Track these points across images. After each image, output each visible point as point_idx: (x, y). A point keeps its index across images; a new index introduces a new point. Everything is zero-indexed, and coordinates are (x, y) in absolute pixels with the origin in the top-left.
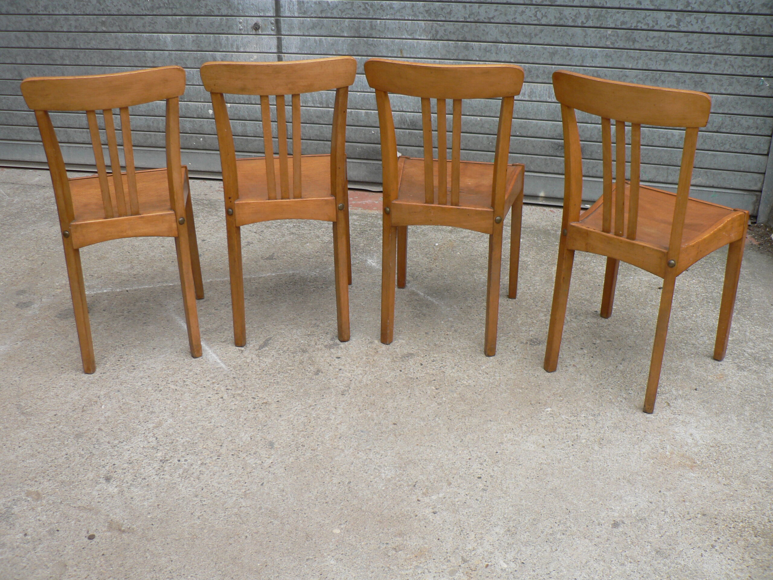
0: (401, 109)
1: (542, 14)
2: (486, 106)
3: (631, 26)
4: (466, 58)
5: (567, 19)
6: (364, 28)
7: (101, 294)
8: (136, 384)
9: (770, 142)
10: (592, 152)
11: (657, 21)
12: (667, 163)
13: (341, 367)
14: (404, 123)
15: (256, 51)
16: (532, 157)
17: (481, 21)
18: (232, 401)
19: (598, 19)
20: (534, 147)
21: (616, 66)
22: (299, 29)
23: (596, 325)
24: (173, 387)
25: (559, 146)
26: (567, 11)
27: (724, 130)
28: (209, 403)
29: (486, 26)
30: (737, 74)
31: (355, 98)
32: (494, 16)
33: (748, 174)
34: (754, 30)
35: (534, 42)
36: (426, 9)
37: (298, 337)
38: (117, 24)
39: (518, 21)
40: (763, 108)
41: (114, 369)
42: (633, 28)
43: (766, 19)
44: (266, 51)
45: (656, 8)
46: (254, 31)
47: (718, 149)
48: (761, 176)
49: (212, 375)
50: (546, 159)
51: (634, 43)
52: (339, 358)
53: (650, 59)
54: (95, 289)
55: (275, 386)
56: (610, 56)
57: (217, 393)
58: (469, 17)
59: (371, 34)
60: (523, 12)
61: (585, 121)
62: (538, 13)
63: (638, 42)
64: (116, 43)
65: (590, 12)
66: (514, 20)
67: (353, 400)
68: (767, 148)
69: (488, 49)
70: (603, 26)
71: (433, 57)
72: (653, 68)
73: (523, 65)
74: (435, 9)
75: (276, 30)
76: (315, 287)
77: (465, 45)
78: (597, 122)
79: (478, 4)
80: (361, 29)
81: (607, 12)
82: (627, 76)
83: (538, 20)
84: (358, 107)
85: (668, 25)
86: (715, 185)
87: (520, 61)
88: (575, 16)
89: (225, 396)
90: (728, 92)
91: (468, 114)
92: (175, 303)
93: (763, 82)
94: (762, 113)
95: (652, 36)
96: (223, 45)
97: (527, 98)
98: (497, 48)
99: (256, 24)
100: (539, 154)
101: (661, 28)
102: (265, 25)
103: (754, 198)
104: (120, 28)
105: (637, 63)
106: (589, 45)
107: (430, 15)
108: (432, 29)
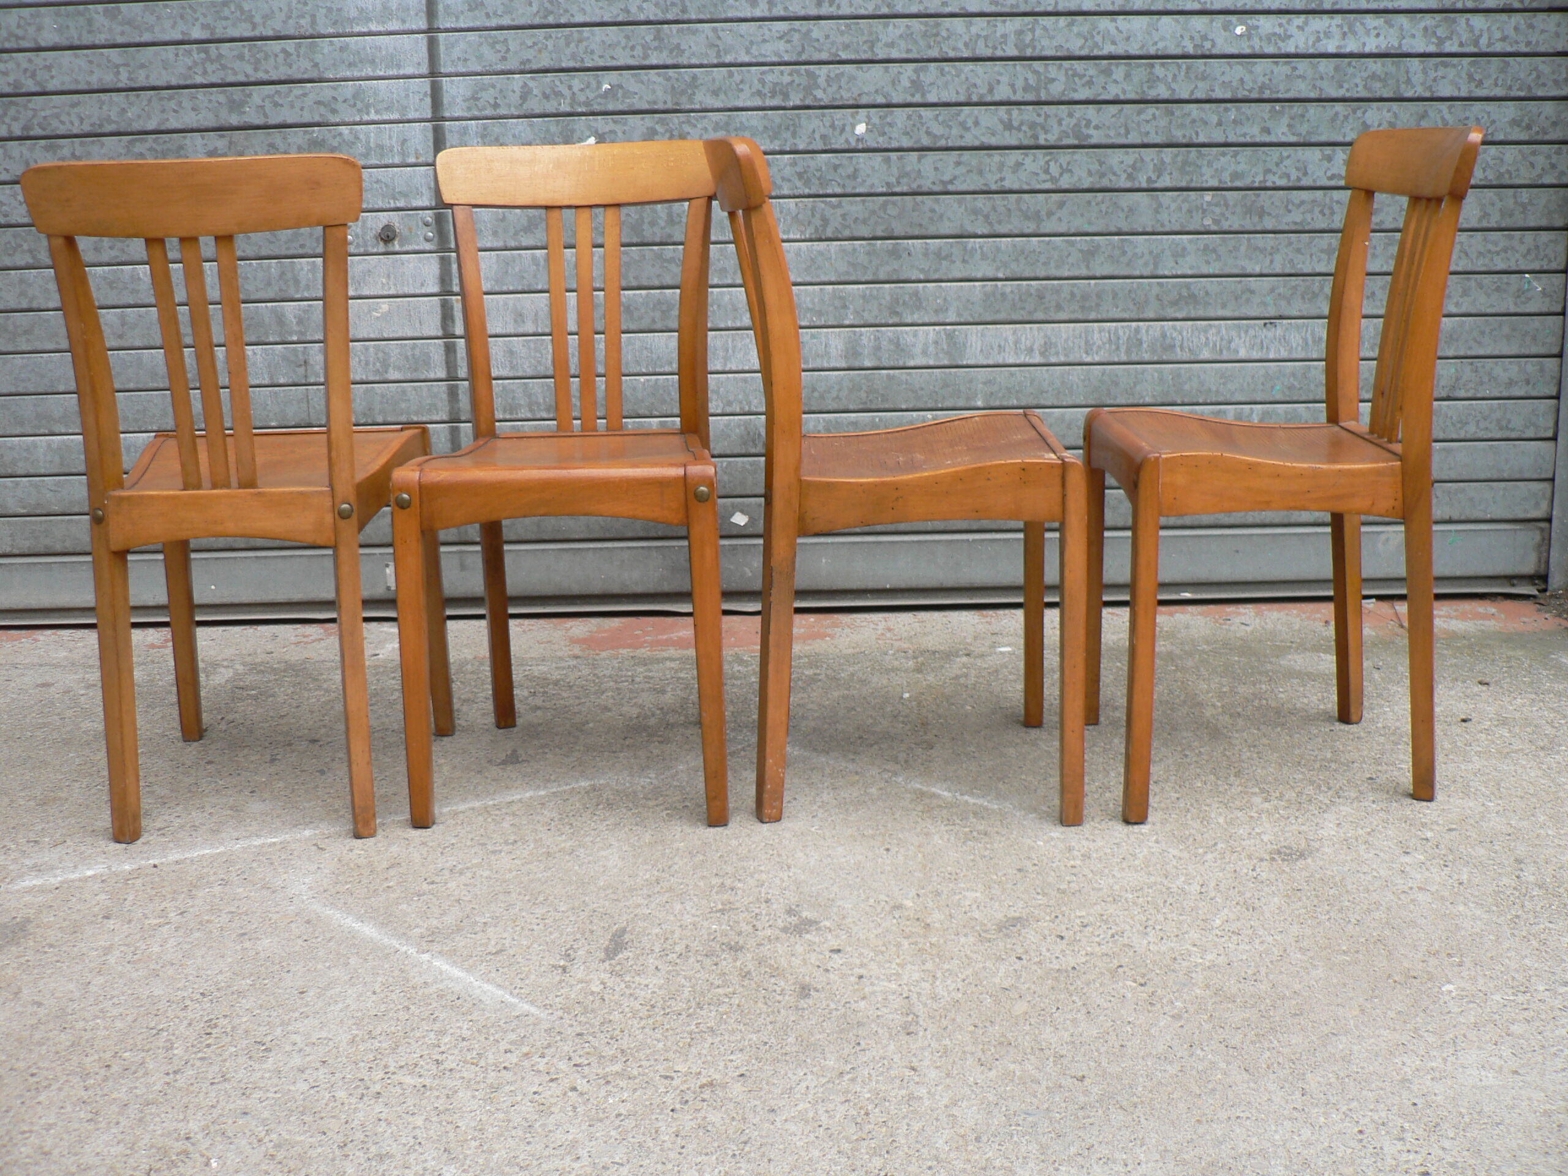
0: (747, 409)
1: (1061, 166)
2: (946, 385)
3: (1254, 182)
4: (895, 277)
5: (1115, 174)
6: (653, 224)
7: (80, 880)
8: (292, 1088)
9: (1558, 411)
11: (1305, 168)
13: (858, 971)
14: (754, 441)
15: (386, 293)
17: (925, 189)
18: (609, 1094)
19: (1182, 170)
21: (1227, 271)
22: (495, 234)
24: (409, 1080)
26: (1115, 157)
27: (1462, 394)
28: (544, 1109)
29: (937, 201)
30: (1478, 269)
31: (634, 389)
32: (955, 178)
33: (1519, 483)
34: (1501, 175)
35: (1047, 231)
36: (799, 169)
37: (696, 919)
38: (25, 246)
39: (1007, 184)
40: (1534, 338)
41: (201, 1059)
42: (1256, 185)
43: (1520, 151)
44: (412, 292)
45: (1302, 140)
46: (382, 244)
47: (1454, 436)
48: (1546, 486)
49: (513, 1036)
51: (1261, 217)
52: (839, 951)
53: (1298, 251)
54: (58, 872)
55: (710, 1040)
56: (1214, 251)
57: (552, 1080)
58: (898, 183)
59: (670, 236)
60: (1019, 165)
61: (1169, 400)
62: (1052, 164)
63: (1269, 214)
64: (23, 294)
65: (1163, 155)
66: (999, 184)
67: (947, 1042)
68: (1551, 424)
69: (943, 254)
70: (1193, 185)
71: (818, 280)
72: (1306, 270)
73: (1025, 283)
74: (819, 170)
75: (436, 240)
76: (667, 809)
77: (890, 247)
78: (1195, 401)
79: (916, 153)
80: (646, 226)
81: (1200, 156)
82: (1252, 292)
83: (1053, 179)
84: (641, 412)
85: (1329, 174)
86: (1456, 517)
87: (1019, 275)
88: (1133, 167)
89: (581, 1084)
90: (1463, 310)
91: (904, 407)
92: (306, 880)
93: (1529, 282)
94: (1534, 350)
95: (1297, 202)
96: (303, 284)
97: (1038, 359)
98: (965, 249)
99: (388, 228)
101: (1314, 181)
102: (410, 229)
103: (1537, 537)
104: (34, 257)
105: (1272, 261)
106: (1167, 229)
107: (807, 184)
108: (813, 215)
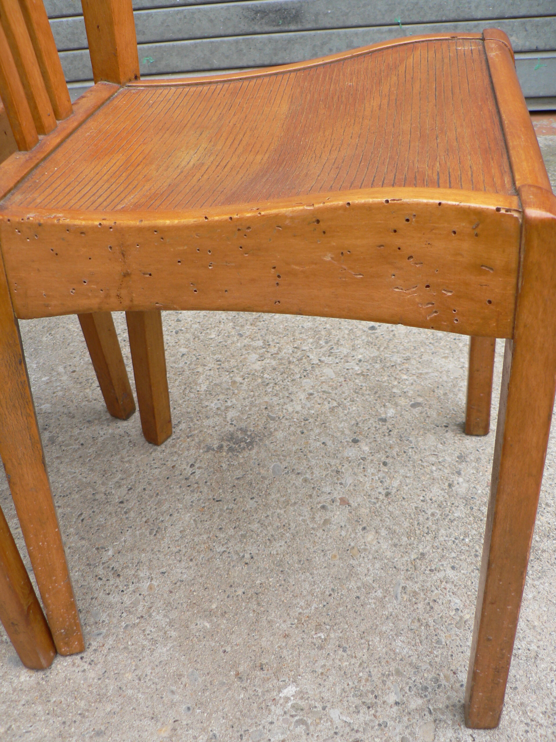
10: (317, 15)
12: (453, 16)
16: (212, 42)
20: (211, 21)
23: (378, 366)
25: (256, 13)
50: (237, 42)
100: (222, 33)
